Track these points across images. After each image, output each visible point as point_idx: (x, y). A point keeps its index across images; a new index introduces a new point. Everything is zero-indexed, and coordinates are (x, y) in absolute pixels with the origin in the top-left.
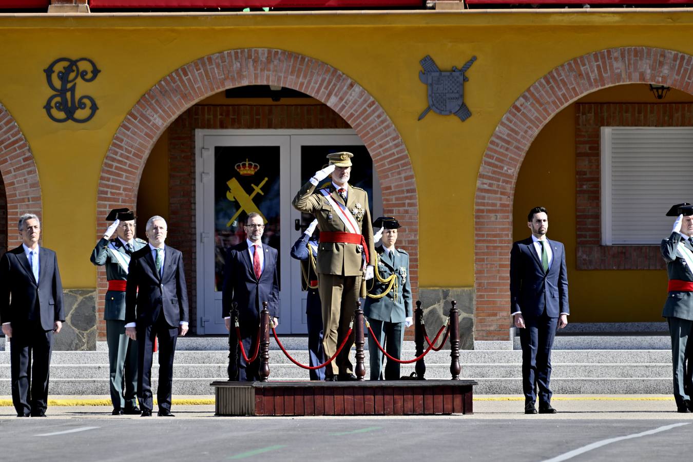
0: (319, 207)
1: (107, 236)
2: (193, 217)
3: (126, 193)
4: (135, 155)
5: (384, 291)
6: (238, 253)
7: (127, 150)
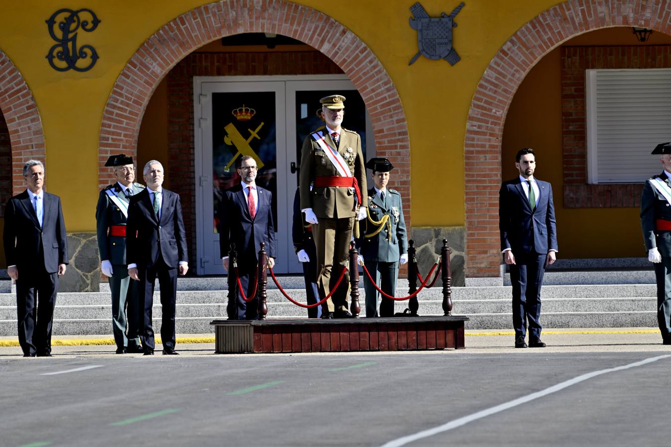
3: (127, 139)
7: (127, 98)
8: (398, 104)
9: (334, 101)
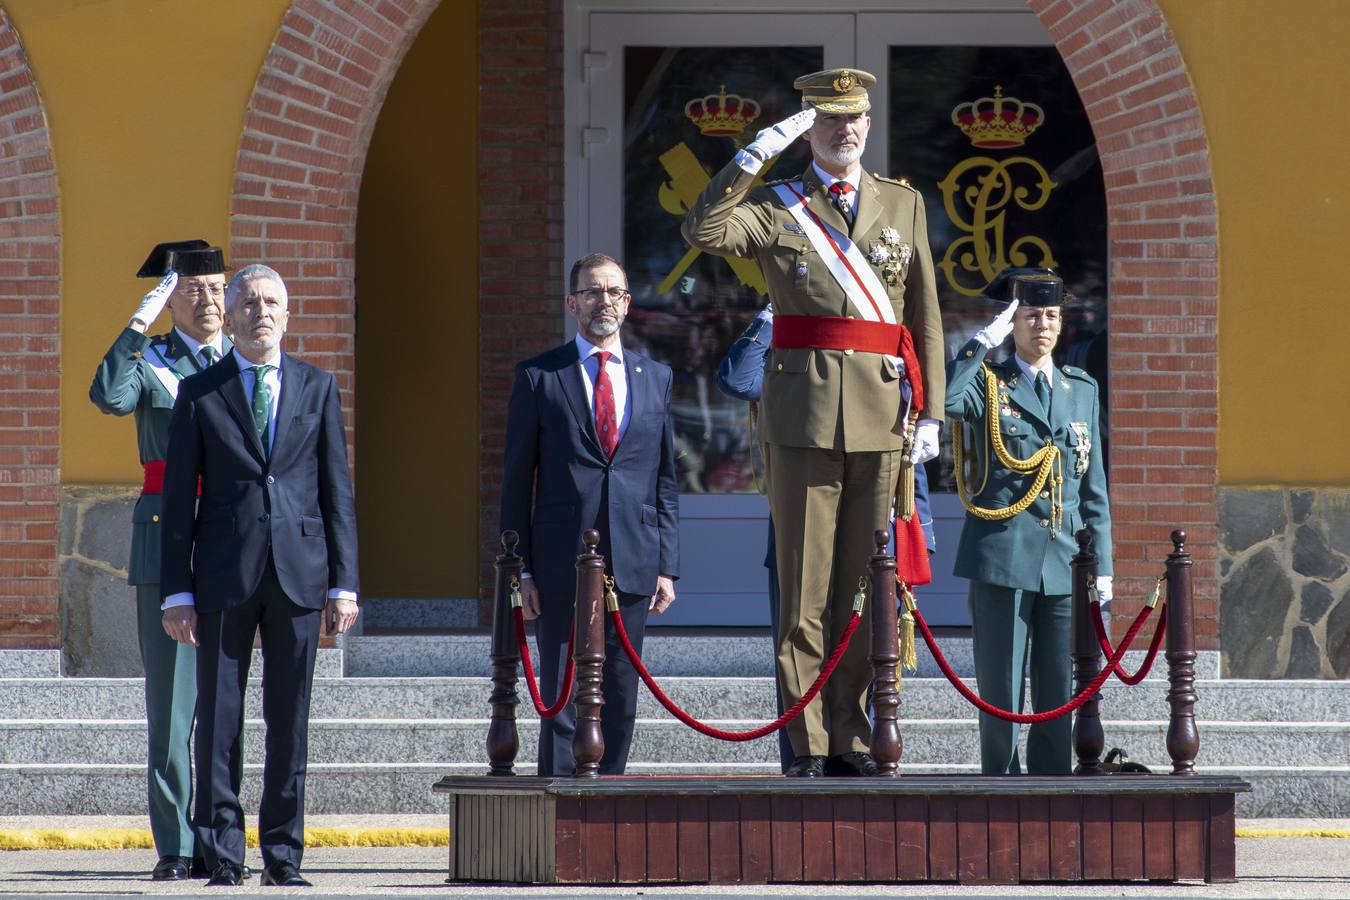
0: (769, 240)
1: (141, 322)
2: (552, 265)
3: (320, 188)
4: (348, 71)
5: (1019, 495)
6: (548, 376)
7: (324, 58)
8: (1182, 92)
9: (838, 89)
